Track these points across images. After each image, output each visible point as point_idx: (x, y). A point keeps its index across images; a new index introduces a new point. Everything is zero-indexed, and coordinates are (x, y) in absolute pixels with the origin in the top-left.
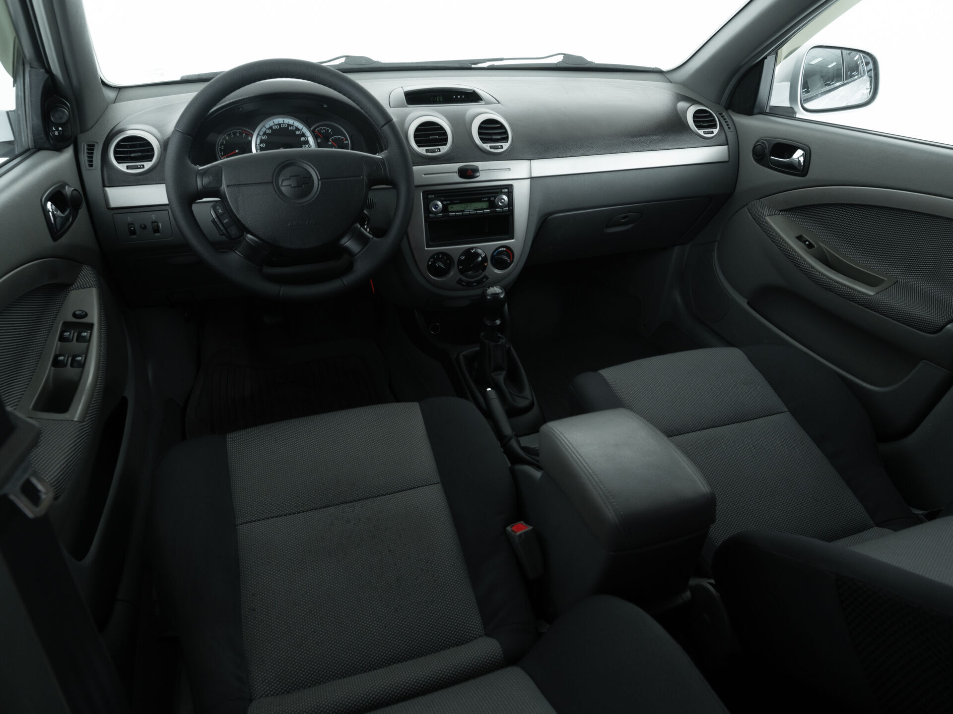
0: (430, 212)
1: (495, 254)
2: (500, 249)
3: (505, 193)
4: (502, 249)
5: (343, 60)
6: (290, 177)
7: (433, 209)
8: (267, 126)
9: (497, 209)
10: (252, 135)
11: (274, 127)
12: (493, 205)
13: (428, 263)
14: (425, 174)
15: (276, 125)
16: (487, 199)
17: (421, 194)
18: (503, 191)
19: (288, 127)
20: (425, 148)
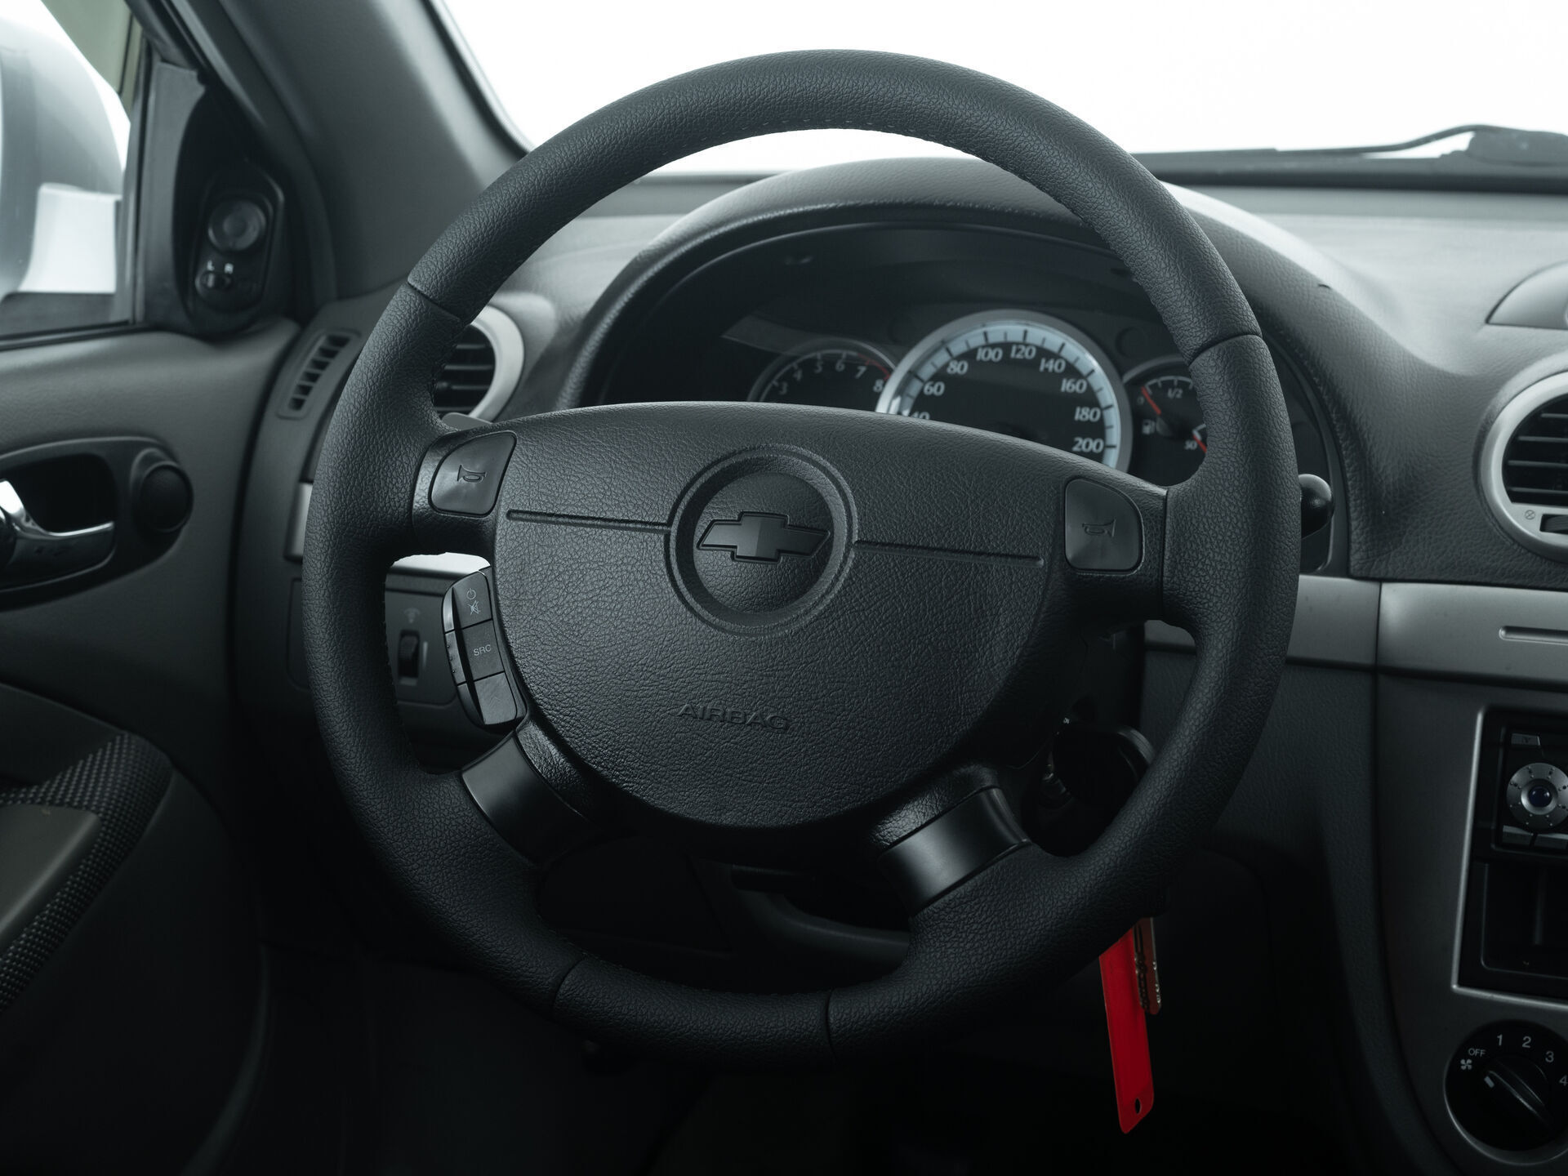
5: (1462, 142)
6: (741, 515)
7: (1524, 801)
8: (958, 348)
10: (885, 373)
11: (981, 355)
13: (1455, 1064)
14: (1510, 629)
15: (994, 346)
17: (1480, 719)
19: (1035, 363)
20: (1541, 510)
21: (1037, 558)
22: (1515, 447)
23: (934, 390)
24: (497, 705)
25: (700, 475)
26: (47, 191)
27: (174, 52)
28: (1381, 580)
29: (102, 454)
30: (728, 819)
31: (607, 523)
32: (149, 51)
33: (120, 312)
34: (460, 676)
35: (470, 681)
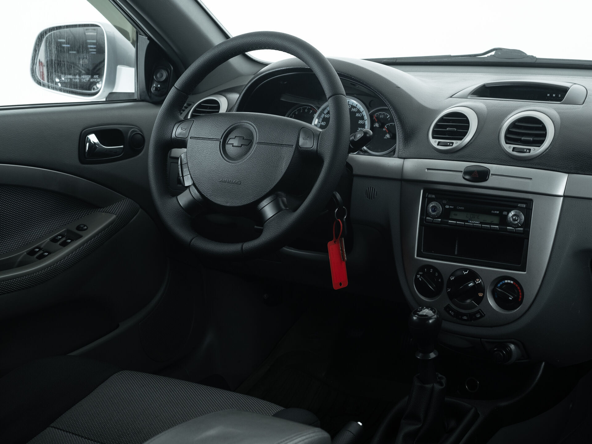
0: (428, 215)
1: (499, 285)
2: (506, 281)
3: (521, 209)
4: (509, 281)
6: (236, 137)
7: (431, 211)
9: (508, 228)
10: (315, 112)
12: (504, 220)
14: (428, 169)
16: (498, 212)
17: (422, 191)
18: (519, 205)
19: (351, 109)
20: (438, 140)
21: (293, 145)
22: (437, 126)
23: (327, 116)
24: (188, 182)
25: (228, 128)
26: (119, 67)
27: (142, 33)
28: (404, 158)
29: (121, 129)
30: (228, 205)
31: (210, 139)
32: (137, 33)
33: (136, 97)
34: (181, 175)
35: (183, 176)
